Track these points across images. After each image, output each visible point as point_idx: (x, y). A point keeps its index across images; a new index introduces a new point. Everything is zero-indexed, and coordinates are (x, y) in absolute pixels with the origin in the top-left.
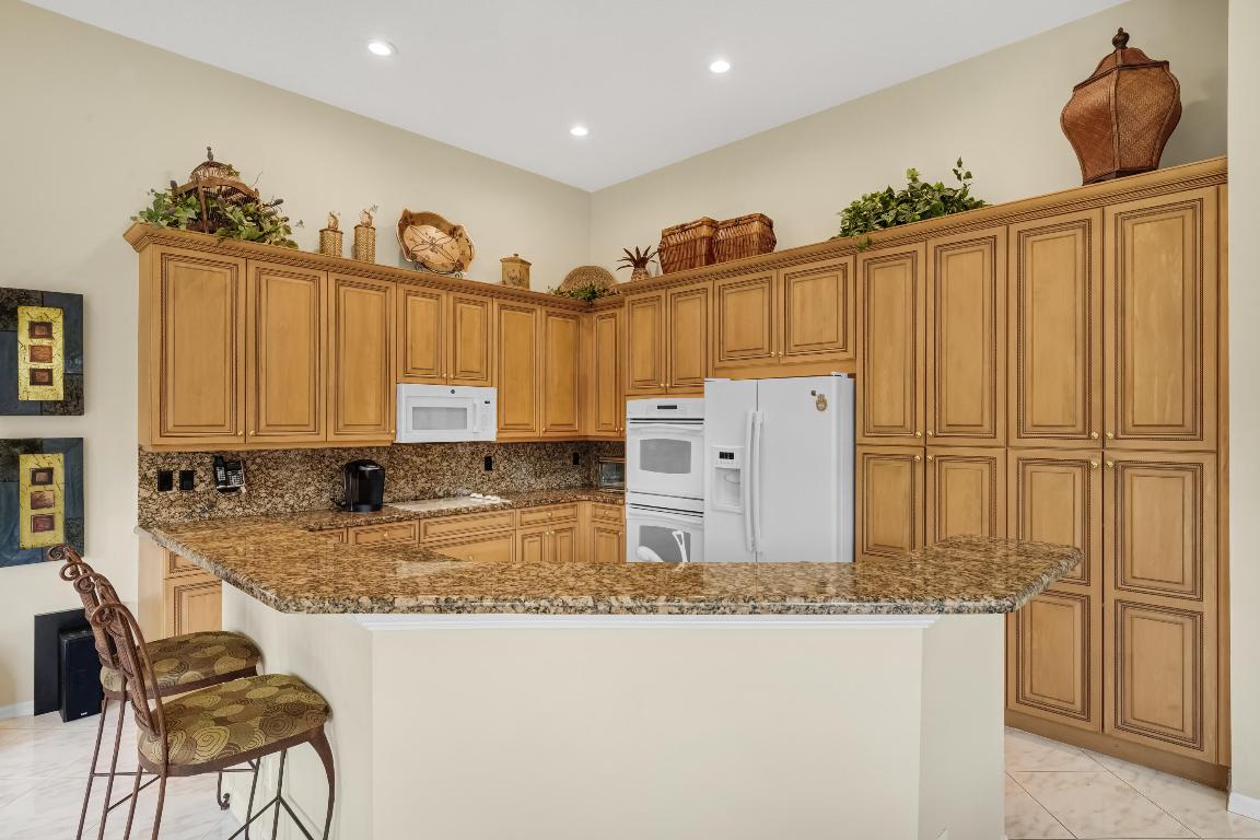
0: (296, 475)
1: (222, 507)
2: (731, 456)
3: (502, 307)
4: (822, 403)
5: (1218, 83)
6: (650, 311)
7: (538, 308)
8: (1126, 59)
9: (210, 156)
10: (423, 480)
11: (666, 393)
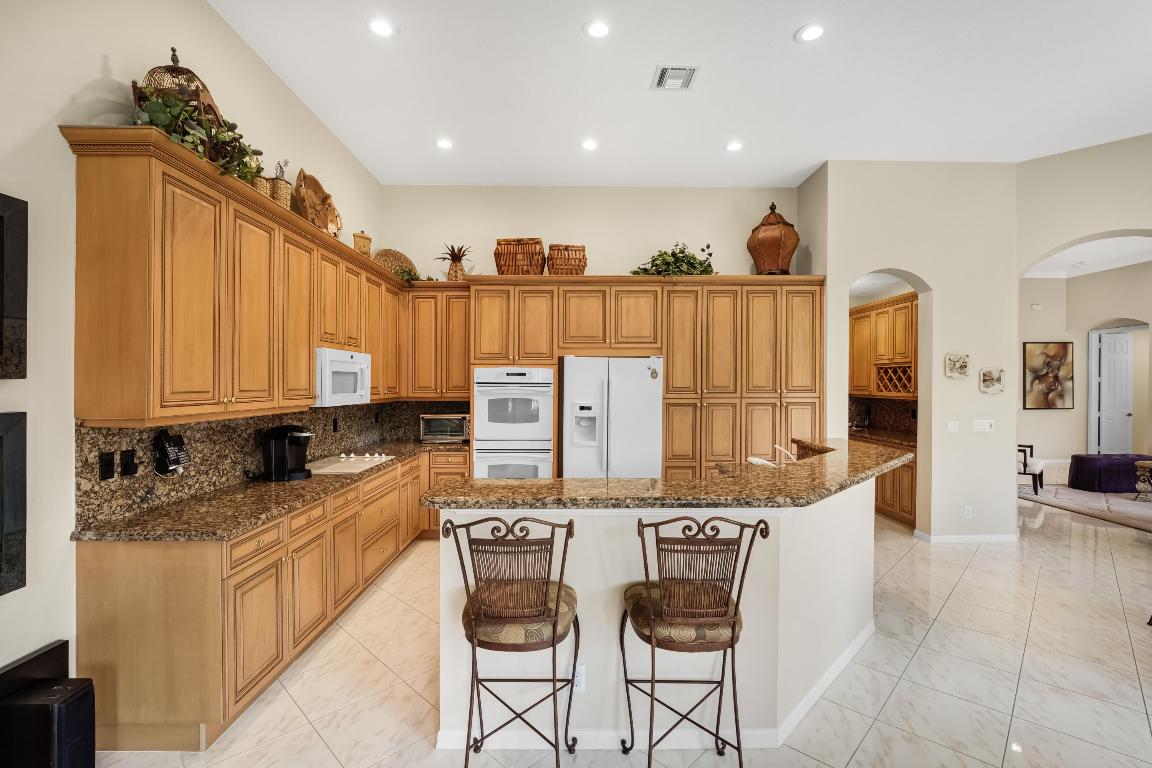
0: (217, 448)
1: (159, 493)
2: (589, 408)
3: (367, 280)
4: (654, 374)
6: (496, 302)
9: (174, 58)
11: (514, 363)
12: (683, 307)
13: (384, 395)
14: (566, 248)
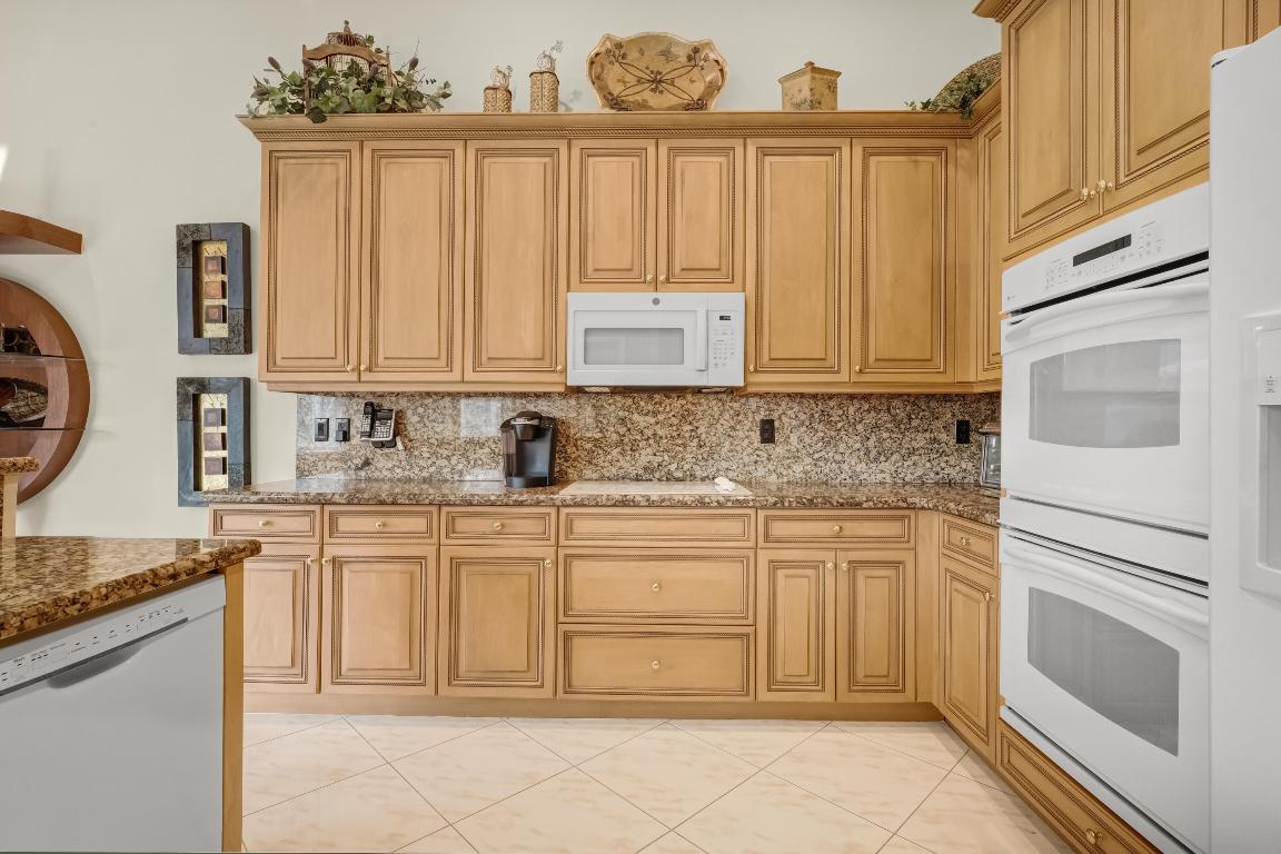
1: (380, 465)
3: (764, 152)
7: (845, 144)
9: (347, 28)
10: (649, 450)
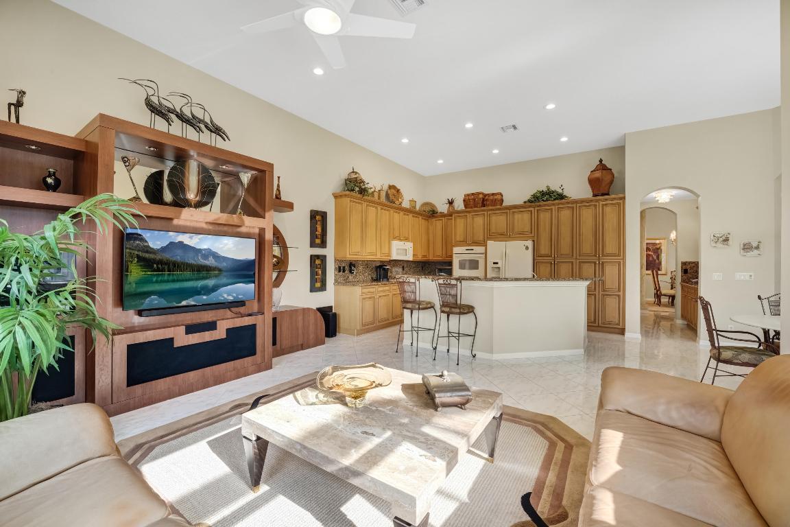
0: (364, 268)
1: (350, 278)
2: (497, 263)
4: (527, 248)
5: (623, 173)
6: (463, 220)
7: (420, 217)
8: (602, 167)
9: (353, 169)
11: (469, 245)
12: (545, 217)
13: (420, 258)
14: (493, 194)
